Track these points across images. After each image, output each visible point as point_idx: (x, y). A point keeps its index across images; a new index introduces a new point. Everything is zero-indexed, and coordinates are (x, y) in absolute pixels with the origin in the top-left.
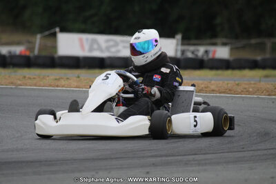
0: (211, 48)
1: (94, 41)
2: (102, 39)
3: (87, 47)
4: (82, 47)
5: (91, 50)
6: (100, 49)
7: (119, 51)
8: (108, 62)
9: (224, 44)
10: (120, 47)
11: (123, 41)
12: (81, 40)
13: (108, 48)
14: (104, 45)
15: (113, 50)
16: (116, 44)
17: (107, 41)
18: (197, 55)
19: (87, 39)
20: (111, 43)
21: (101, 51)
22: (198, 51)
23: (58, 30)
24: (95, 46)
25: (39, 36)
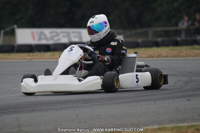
1: (42, 33)
2: (47, 32)
3: (37, 37)
4: (34, 38)
5: (40, 39)
6: (46, 38)
7: (59, 39)
10: (60, 37)
11: (62, 32)
12: (32, 33)
13: (52, 38)
14: (49, 36)
15: (56, 38)
16: (58, 35)
17: (51, 33)
19: (37, 32)
20: (54, 34)
21: (47, 39)
23: (15, 26)
24: (43, 37)
25: (2, 32)
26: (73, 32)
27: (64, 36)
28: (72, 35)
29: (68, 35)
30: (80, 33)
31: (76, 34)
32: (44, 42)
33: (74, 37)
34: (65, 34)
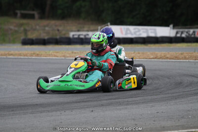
2: (132, 28)
3: (124, 33)
4: (122, 32)
5: (126, 34)
7: (140, 34)
8: (135, 40)
10: (141, 32)
11: (142, 29)
12: (121, 29)
13: (135, 33)
14: (133, 31)
15: (138, 33)
16: (139, 31)
17: (135, 29)
18: (189, 34)
20: (137, 30)
21: (132, 34)
22: (190, 31)
23: (109, 24)
24: (129, 32)
25: (99, 28)
26: (151, 29)
27: (144, 32)
28: (150, 31)
29: (147, 31)
30: (155, 30)
31: (153, 31)
32: (129, 36)
33: (151, 32)
34: (145, 30)
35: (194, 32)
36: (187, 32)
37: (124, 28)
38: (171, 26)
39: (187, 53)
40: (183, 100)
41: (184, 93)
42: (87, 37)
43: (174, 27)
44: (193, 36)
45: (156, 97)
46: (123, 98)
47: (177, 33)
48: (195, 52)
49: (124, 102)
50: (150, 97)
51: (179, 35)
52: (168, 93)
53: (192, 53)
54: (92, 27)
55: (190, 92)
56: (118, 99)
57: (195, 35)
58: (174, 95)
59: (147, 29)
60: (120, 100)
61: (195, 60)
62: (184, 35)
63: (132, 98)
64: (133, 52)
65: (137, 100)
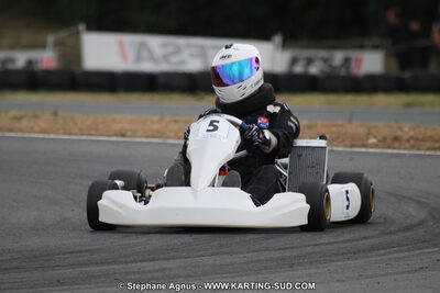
0: (354, 54)
1: (143, 46)
2: (155, 43)
3: (131, 54)
4: (124, 55)
5: (138, 59)
6: (152, 58)
7: (182, 62)
9: (375, 47)
10: (185, 55)
11: (189, 46)
12: (121, 45)
13: (166, 57)
14: (158, 52)
15: (174, 59)
16: (178, 50)
17: (165, 45)
19: (132, 43)
20: (170, 49)
23: (82, 27)
24: (145, 54)
25: (51, 39)
26: (215, 47)
27: (192, 56)
28: (212, 53)
29: (203, 54)
32: (148, 67)
34: (194, 51)
35: (347, 61)
36: (325, 60)
37: (130, 40)
38: (278, 39)
39: (326, 126)
40: (312, 271)
41: (317, 249)
42: (10, 66)
43: (286, 44)
44: (343, 72)
45: (227, 259)
46: (126, 262)
47: (294, 61)
48: (350, 121)
49: (127, 273)
50: (209, 260)
51: (298, 69)
52: (268, 250)
53: (342, 126)
54: (27, 37)
55: (336, 246)
56: (109, 263)
57: (348, 68)
58: (288, 253)
59: (202, 48)
60: (116, 267)
61: (352, 146)
62: (314, 70)
63: (153, 260)
64: (156, 118)
65: (170, 269)
